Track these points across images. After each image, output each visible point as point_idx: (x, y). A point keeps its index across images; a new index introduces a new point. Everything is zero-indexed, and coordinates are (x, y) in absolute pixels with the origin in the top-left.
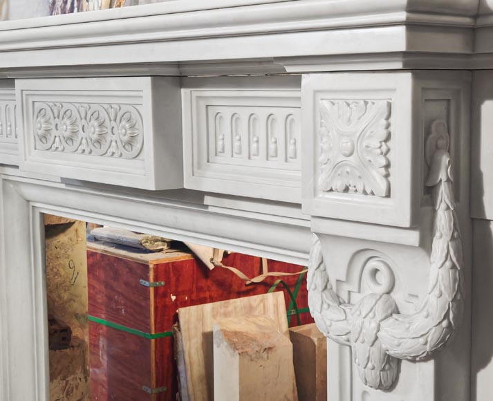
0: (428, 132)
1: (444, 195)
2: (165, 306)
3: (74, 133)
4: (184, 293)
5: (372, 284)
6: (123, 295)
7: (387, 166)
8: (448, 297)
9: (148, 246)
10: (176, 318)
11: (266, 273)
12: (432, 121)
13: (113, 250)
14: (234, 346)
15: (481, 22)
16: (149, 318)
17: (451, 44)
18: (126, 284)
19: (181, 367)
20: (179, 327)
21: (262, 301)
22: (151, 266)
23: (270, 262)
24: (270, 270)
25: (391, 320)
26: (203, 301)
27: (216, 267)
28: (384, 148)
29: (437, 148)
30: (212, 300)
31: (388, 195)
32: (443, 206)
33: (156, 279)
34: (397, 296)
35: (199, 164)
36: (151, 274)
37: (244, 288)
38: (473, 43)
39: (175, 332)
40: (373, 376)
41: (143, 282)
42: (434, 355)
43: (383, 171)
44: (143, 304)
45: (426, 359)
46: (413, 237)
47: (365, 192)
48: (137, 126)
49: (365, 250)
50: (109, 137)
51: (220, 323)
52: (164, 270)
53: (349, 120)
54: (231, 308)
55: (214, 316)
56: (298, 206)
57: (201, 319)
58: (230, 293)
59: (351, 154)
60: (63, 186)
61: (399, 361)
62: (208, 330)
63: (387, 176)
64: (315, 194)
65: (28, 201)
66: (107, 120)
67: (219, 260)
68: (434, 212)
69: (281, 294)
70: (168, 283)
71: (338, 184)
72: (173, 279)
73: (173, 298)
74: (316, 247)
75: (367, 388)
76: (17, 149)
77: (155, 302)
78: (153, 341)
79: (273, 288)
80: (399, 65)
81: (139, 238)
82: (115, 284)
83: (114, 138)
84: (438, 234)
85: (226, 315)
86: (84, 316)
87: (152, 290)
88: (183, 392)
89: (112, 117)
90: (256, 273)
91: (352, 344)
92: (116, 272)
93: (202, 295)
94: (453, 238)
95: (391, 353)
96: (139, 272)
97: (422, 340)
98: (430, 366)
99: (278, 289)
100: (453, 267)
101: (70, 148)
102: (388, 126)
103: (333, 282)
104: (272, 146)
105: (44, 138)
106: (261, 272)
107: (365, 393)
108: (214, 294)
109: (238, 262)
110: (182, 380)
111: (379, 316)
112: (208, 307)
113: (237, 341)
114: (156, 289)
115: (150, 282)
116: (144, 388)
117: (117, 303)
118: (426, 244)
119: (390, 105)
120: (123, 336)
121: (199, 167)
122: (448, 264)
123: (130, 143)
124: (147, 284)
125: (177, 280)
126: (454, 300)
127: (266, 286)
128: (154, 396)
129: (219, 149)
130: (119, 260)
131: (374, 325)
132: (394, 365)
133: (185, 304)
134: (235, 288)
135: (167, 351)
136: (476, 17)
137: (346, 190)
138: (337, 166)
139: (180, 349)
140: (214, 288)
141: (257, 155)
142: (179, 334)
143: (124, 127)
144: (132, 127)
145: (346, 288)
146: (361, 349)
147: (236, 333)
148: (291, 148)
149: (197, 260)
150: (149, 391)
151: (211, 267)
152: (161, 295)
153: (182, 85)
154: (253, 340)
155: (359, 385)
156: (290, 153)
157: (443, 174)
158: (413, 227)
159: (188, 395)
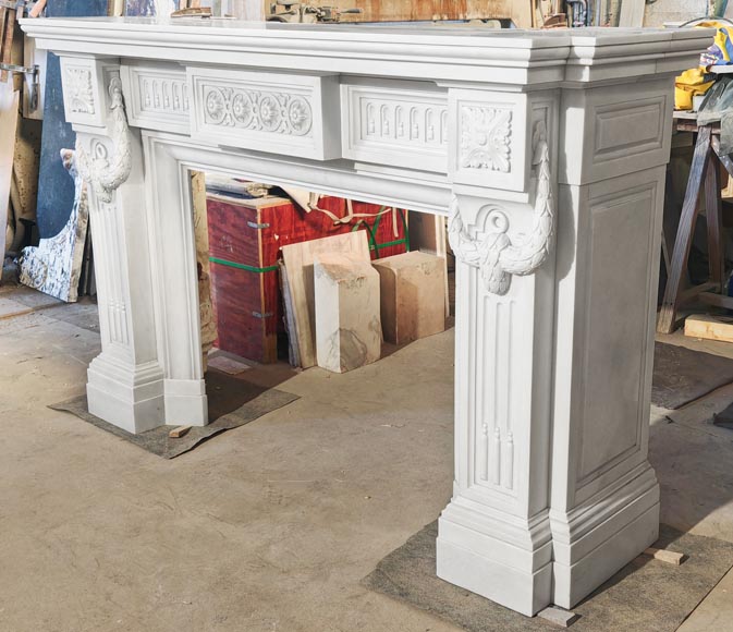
0: (534, 130)
1: (544, 170)
2: (270, 245)
3: (246, 113)
4: (284, 233)
5: (494, 228)
6: (231, 236)
7: (509, 153)
8: (545, 234)
9: (253, 193)
10: (280, 254)
11: (351, 215)
12: (537, 122)
13: (217, 196)
14: (333, 276)
15: (570, 62)
16: (258, 254)
17: (552, 77)
18: (234, 226)
19: (286, 296)
20: (283, 262)
21: (349, 238)
22: (259, 211)
23: (355, 203)
24: (354, 212)
25: (507, 250)
26: (300, 240)
27: (313, 210)
28: (507, 141)
29: (540, 140)
30: (307, 238)
31: (509, 171)
32: (543, 177)
33: (263, 222)
34: (511, 234)
35: (354, 140)
36: (259, 218)
37: (333, 228)
38: (564, 74)
39: (279, 266)
40: (495, 285)
41: (251, 224)
42: (535, 271)
43: (506, 156)
44: (252, 242)
45: (530, 274)
46: (525, 198)
47: (493, 169)
48: (306, 112)
49: (488, 205)
50: (280, 118)
51: (320, 258)
52: (270, 214)
53: (484, 122)
54: (324, 245)
55: (311, 252)
56: (445, 175)
57: (301, 255)
58: (321, 232)
59: (485, 144)
60: (220, 150)
61: (511, 275)
62: (307, 264)
63: (509, 158)
64: (457, 169)
65: (177, 160)
66: (278, 105)
67: (314, 205)
68: (537, 181)
69: (364, 232)
70: (272, 225)
71: (475, 163)
72: (276, 221)
73: (277, 237)
74: (454, 203)
75: (489, 294)
76: (188, 121)
77: (263, 241)
78: (262, 274)
79: (356, 227)
80: (520, 90)
81: (245, 185)
82: (223, 226)
83: (284, 119)
84: (539, 195)
85: (320, 251)
86: (206, 254)
87: (259, 230)
88: (289, 316)
89: (283, 104)
90: (342, 215)
91: (480, 265)
92: (223, 215)
93: (299, 235)
94: (549, 198)
95: (508, 270)
96: (247, 215)
97: (529, 262)
98: (532, 278)
99: (361, 228)
100: (549, 215)
101: (240, 123)
102: (510, 126)
103: (466, 226)
104: (414, 130)
105: (216, 115)
106: (346, 214)
107: (486, 297)
108: (309, 233)
109: (327, 206)
110: (288, 306)
111: (500, 248)
112: (306, 244)
113: (335, 273)
114: (263, 230)
115: (258, 225)
116: (254, 313)
117: (225, 242)
118: (532, 202)
119: (511, 113)
120: (232, 271)
121: (355, 143)
122: (546, 214)
123: (300, 124)
124: (255, 225)
125: (279, 221)
126: (549, 236)
127: (350, 226)
128: (263, 320)
129: (371, 130)
130: (226, 205)
131: (496, 254)
132: (508, 278)
133: (286, 243)
134: (326, 227)
135: (273, 283)
136: (567, 59)
137: (480, 166)
138: (474, 151)
139: (285, 280)
140: (309, 228)
141: (403, 135)
142: (283, 267)
143: (295, 112)
144: (302, 112)
145: (474, 230)
146: (487, 269)
147: (333, 266)
148: (429, 132)
149: (296, 205)
150: (259, 316)
151: (308, 210)
152: (267, 235)
153: (340, 82)
154: (348, 271)
155: (483, 291)
156: (429, 136)
157: (543, 157)
158: (526, 191)
159: (294, 319)
